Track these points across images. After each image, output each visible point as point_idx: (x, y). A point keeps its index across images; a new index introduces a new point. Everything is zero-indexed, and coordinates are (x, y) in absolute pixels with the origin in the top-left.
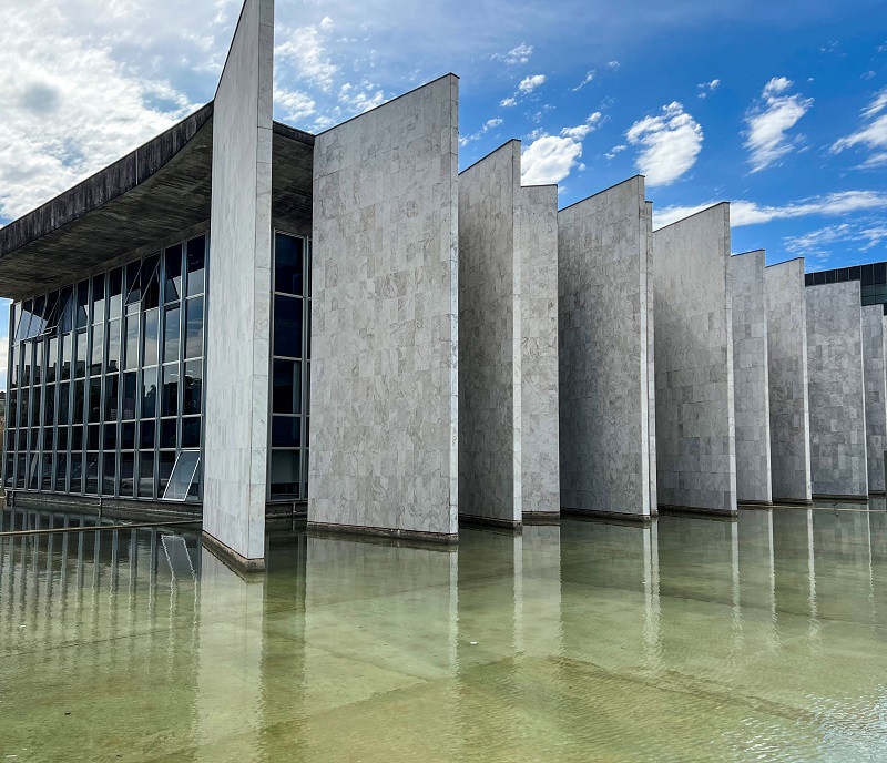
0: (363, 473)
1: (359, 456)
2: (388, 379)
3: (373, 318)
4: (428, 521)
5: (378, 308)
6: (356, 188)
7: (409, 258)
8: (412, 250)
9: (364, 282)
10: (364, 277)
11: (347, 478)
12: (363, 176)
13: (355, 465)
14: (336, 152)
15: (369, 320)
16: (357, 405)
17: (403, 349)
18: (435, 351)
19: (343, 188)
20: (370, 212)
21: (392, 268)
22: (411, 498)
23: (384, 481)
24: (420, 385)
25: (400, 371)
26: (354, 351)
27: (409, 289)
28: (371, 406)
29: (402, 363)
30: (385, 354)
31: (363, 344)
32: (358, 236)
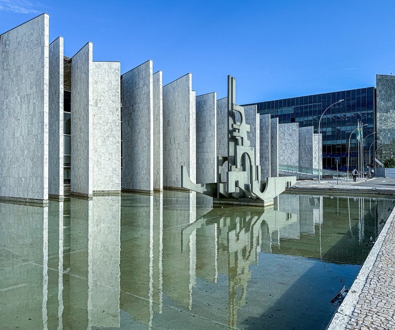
0: (16, 176)
1: (15, 169)
2: (24, 138)
3: (19, 112)
4: (37, 195)
5: (21, 108)
6: (14, 58)
7: (31, 88)
8: (32, 85)
9: (17, 97)
10: (17, 96)
11: (11, 178)
12: (17, 53)
13: (14, 173)
14: (8, 42)
15: (18, 113)
16: (14, 148)
17: (29, 125)
18: (39, 127)
19: (10, 57)
20: (19, 69)
21: (26, 92)
22: (32, 186)
23: (23, 179)
24: (35, 140)
25: (28, 135)
26: (13, 126)
27: (31, 101)
28: (19, 149)
29: (29, 131)
30: (23, 127)
31: (16, 123)
32: (15, 78)
